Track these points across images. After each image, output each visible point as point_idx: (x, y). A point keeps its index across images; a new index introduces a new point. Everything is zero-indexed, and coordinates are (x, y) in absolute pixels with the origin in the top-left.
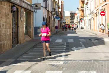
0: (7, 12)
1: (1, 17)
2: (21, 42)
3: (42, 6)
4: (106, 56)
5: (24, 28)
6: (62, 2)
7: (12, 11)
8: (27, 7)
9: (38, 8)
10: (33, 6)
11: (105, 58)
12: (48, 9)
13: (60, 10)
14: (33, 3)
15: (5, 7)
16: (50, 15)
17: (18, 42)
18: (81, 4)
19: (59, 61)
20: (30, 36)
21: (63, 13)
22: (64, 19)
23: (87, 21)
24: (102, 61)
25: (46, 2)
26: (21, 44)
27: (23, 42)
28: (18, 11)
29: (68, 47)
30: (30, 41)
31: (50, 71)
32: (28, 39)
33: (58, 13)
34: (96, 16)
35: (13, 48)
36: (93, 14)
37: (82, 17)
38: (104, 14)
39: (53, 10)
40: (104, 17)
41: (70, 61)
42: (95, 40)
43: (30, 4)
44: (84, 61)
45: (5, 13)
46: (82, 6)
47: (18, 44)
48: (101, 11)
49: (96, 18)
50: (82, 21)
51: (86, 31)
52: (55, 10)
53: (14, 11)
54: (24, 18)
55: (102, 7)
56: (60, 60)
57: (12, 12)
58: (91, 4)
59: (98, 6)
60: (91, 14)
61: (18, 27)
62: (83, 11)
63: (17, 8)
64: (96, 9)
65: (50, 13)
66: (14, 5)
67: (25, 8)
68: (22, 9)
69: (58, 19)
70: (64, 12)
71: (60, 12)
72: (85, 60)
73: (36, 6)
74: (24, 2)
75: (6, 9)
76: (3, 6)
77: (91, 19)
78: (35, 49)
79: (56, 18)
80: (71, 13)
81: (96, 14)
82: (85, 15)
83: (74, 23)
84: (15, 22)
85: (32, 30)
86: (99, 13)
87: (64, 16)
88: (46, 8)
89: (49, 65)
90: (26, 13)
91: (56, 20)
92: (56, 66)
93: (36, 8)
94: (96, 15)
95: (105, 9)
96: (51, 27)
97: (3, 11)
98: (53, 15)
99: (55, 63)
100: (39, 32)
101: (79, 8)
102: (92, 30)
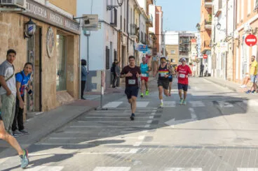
0: (13, 38)
3: (103, 21)
4: (239, 139)
5: (55, 73)
6: (157, 10)
7: (27, 35)
8: (64, 23)
9: (91, 27)
10: (78, 20)
12: (118, 28)
13: (152, 30)
14: (79, 14)
15: (9, 25)
16: (125, 42)
17: (41, 106)
18: (204, 16)
20: (71, 93)
21: (160, 36)
22: (162, 52)
23: (219, 57)
25: (113, 12)
26: (47, 110)
27: (53, 108)
28: (41, 35)
30: (70, 105)
32: (66, 99)
33: (147, 36)
34: (238, 47)
36: (231, 41)
37: (206, 48)
38: (254, 40)
39: (133, 31)
40: (255, 47)
42: (226, 103)
43: (70, 16)
45: (10, 39)
46: (208, 21)
47: (40, 111)
50: (207, 58)
52: (138, 29)
53: (31, 36)
55: (251, 24)
57: (25, 37)
58: (226, 16)
59: (242, 21)
60: (226, 40)
61: (41, 71)
62: (209, 31)
63: (37, 26)
64: (239, 29)
65: (124, 38)
66: (29, 20)
67: (58, 28)
68: (51, 29)
70: (163, 36)
71: (152, 34)
73: (87, 22)
74: (55, 12)
75: (11, 30)
76: (4, 23)
77: (227, 52)
79: (142, 49)
80: (180, 37)
81: (237, 41)
82: (213, 43)
83: (190, 61)
84: (33, 61)
85: (75, 79)
87: (163, 44)
88: (113, 25)
89: (105, 154)
90: (62, 37)
91: (141, 54)
93: (88, 25)
94: (237, 44)
95: (256, 29)
97: (5, 35)
98: (134, 41)
99: (118, 151)
100: (96, 84)
101: (200, 24)
102: (229, 80)
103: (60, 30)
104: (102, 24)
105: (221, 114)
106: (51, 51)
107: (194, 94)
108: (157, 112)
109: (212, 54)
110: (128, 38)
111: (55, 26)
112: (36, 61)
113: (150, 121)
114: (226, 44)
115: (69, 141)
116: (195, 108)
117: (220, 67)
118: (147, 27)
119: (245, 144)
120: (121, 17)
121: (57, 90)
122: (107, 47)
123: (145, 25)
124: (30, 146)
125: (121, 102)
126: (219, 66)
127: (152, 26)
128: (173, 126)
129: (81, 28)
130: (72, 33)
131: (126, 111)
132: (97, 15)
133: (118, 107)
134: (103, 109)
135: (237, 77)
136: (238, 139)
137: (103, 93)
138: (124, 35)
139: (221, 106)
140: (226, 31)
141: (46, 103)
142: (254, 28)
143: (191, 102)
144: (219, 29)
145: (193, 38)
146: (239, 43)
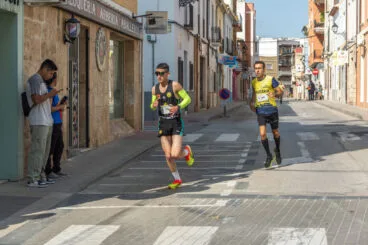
0: (48, 43)
1: (31, 58)
2: (97, 142)
3: (173, 22)
5: (108, 93)
6: (247, 9)
7: (68, 39)
8: (120, 22)
9: (157, 28)
10: (139, 20)
12: (195, 32)
13: (241, 35)
14: (141, 11)
15: (43, 23)
16: (204, 53)
17: (88, 140)
18: (312, 16)
19: (213, 199)
20: (130, 122)
21: (252, 45)
23: (335, 73)
25: (188, 9)
26: (96, 145)
27: (105, 142)
28: (87, 39)
29: (252, 157)
30: (128, 138)
33: (234, 44)
34: (364, 56)
36: (353, 49)
37: (317, 61)
39: (216, 37)
41: (250, 199)
42: (351, 135)
43: (129, 13)
44: (295, 197)
45: (44, 44)
46: (319, 22)
47: (87, 146)
49: (362, 61)
50: (317, 75)
51: (331, 108)
53: (73, 39)
54: (108, 60)
56: (217, 196)
57: (65, 41)
58: (346, 13)
60: (345, 48)
61: (88, 89)
62: (320, 37)
63: (82, 27)
64: (364, 31)
66: (72, 17)
67: (112, 29)
68: (102, 31)
69: (234, 67)
70: (256, 43)
71: (241, 41)
74: (107, 7)
75: (45, 30)
76: (35, 20)
77: (347, 65)
79: (227, 61)
80: (280, 47)
81: (362, 49)
82: (326, 52)
83: (293, 79)
84: (77, 76)
85: (136, 103)
88: (188, 27)
89: (179, 208)
90: (117, 44)
91: (226, 68)
93: (152, 26)
94: (362, 53)
96: (209, 93)
97: (37, 37)
98: (216, 51)
99: (198, 204)
101: (308, 27)
102: (351, 103)
103: (115, 32)
104: (173, 26)
106: (102, 63)
107: (302, 123)
109: (326, 67)
110: (208, 45)
111: (108, 27)
112: (81, 76)
113: (243, 161)
114: (346, 52)
116: (306, 142)
117: (337, 86)
118: (235, 32)
120: (199, 16)
121: (111, 118)
122: (179, 58)
123: (232, 29)
125: (201, 135)
126: (335, 84)
127: (241, 30)
129: (144, 31)
130: (131, 37)
131: (207, 147)
132: (166, 13)
133: (197, 141)
135: (362, 100)
138: (203, 42)
139: (343, 139)
140: (346, 34)
141: (95, 136)
143: (301, 134)
144: (335, 32)
145: (298, 47)
146: (365, 51)
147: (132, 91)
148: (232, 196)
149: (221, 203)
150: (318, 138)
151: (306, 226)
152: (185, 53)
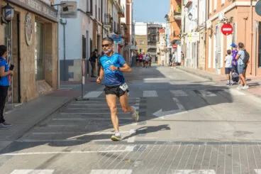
2: (26, 98)
3: (79, 10)
5: (34, 62)
6: (127, 2)
7: (4, 21)
8: (42, 9)
9: (69, 15)
10: (56, 7)
11: (235, 135)
12: (93, 17)
13: (123, 20)
16: (99, 32)
17: (20, 97)
18: (173, 7)
19: (123, 146)
20: (50, 83)
21: (131, 26)
22: (132, 42)
23: (189, 47)
24: (228, 143)
25: (89, 1)
26: (26, 101)
27: (32, 98)
28: (18, 21)
29: (143, 110)
30: (49, 95)
31: (102, 170)
32: (45, 89)
34: (211, 36)
35: (6, 113)
37: (176, 38)
38: (230, 29)
39: (108, 20)
40: (229, 37)
41: (151, 145)
42: (208, 93)
43: (49, 3)
44: (183, 143)
46: (177, 11)
47: (19, 102)
48: (222, 24)
49: (210, 40)
50: (176, 48)
51: (187, 71)
52: (112, 19)
53: (8, 21)
54: (33, 37)
55: (225, 13)
57: (2, 22)
58: (198, 6)
59: (215, 11)
60: (197, 30)
61: (19, 59)
62: (178, 22)
63: (15, 12)
64: (212, 18)
66: (7, 4)
67: (37, 14)
70: (133, 26)
71: (124, 24)
72: (187, 143)
73: (66, 9)
77: (199, 42)
78: (62, 114)
79: (115, 38)
81: (210, 31)
82: (182, 33)
83: (158, 51)
84: (11, 49)
85: (54, 69)
86: (217, 27)
87: (133, 34)
88: (89, 13)
89: (98, 153)
90: (39, 25)
91: (115, 43)
92: (115, 157)
93: (65, 12)
94: (210, 34)
95: (232, 18)
98: (107, 31)
100: (73, 73)
101: (169, 15)
102: (201, 69)
103: (39, 16)
104: (79, 13)
105: (207, 104)
106: (29, 39)
107: (172, 83)
108: (140, 102)
109: (182, 43)
110: (102, 26)
111: (33, 12)
112: (14, 49)
114: (198, 33)
115: (54, 137)
116: (178, 98)
117: (191, 56)
118: (119, 17)
119: (248, 138)
120: (96, 6)
121: (36, 80)
122: (83, 36)
123: (117, 15)
124: (12, 144)
126: (189, 55)
127: (123, 16)
128: (162, 118)
129: (59, 16)
130: (50, 20)
132: (76, 2)
134: (84, 100)
135: (210, 66)
136: (238, 132)
137: (84, 82)
138: (100, 25)
140: (197, 21)
141: (25, 93)
142: (229, 18)
143: (174, 92)
144: (190, 19)
145: (161, 28)
146: (212, 32)
147: (51, 60)
148: (136, 142)
149: (130, 149)
150: (186, 95)
151: (199, 168)
152: (87, 32)
